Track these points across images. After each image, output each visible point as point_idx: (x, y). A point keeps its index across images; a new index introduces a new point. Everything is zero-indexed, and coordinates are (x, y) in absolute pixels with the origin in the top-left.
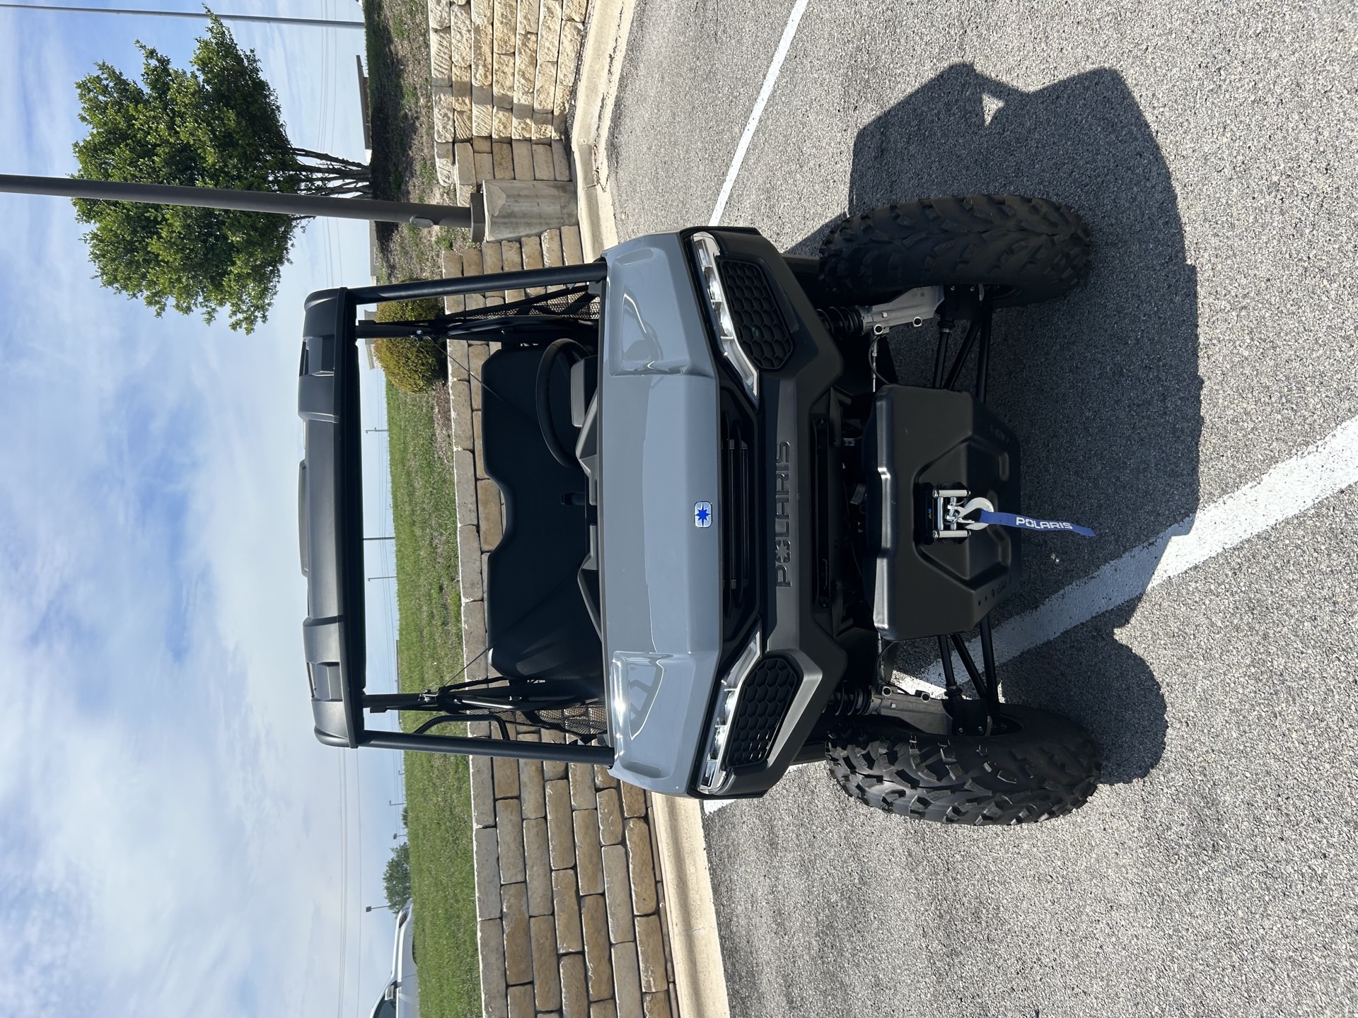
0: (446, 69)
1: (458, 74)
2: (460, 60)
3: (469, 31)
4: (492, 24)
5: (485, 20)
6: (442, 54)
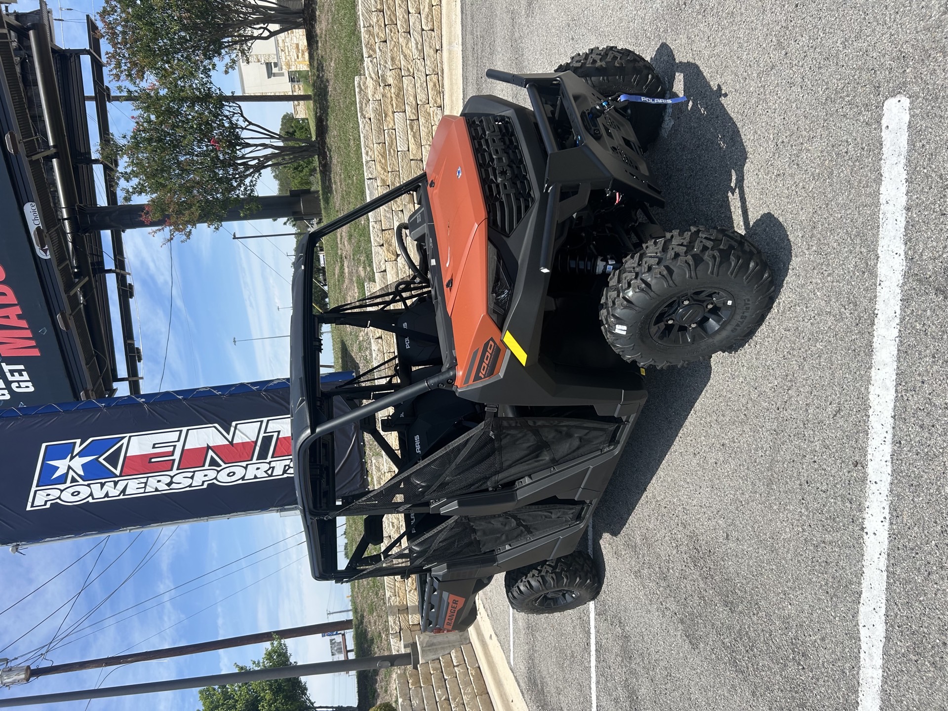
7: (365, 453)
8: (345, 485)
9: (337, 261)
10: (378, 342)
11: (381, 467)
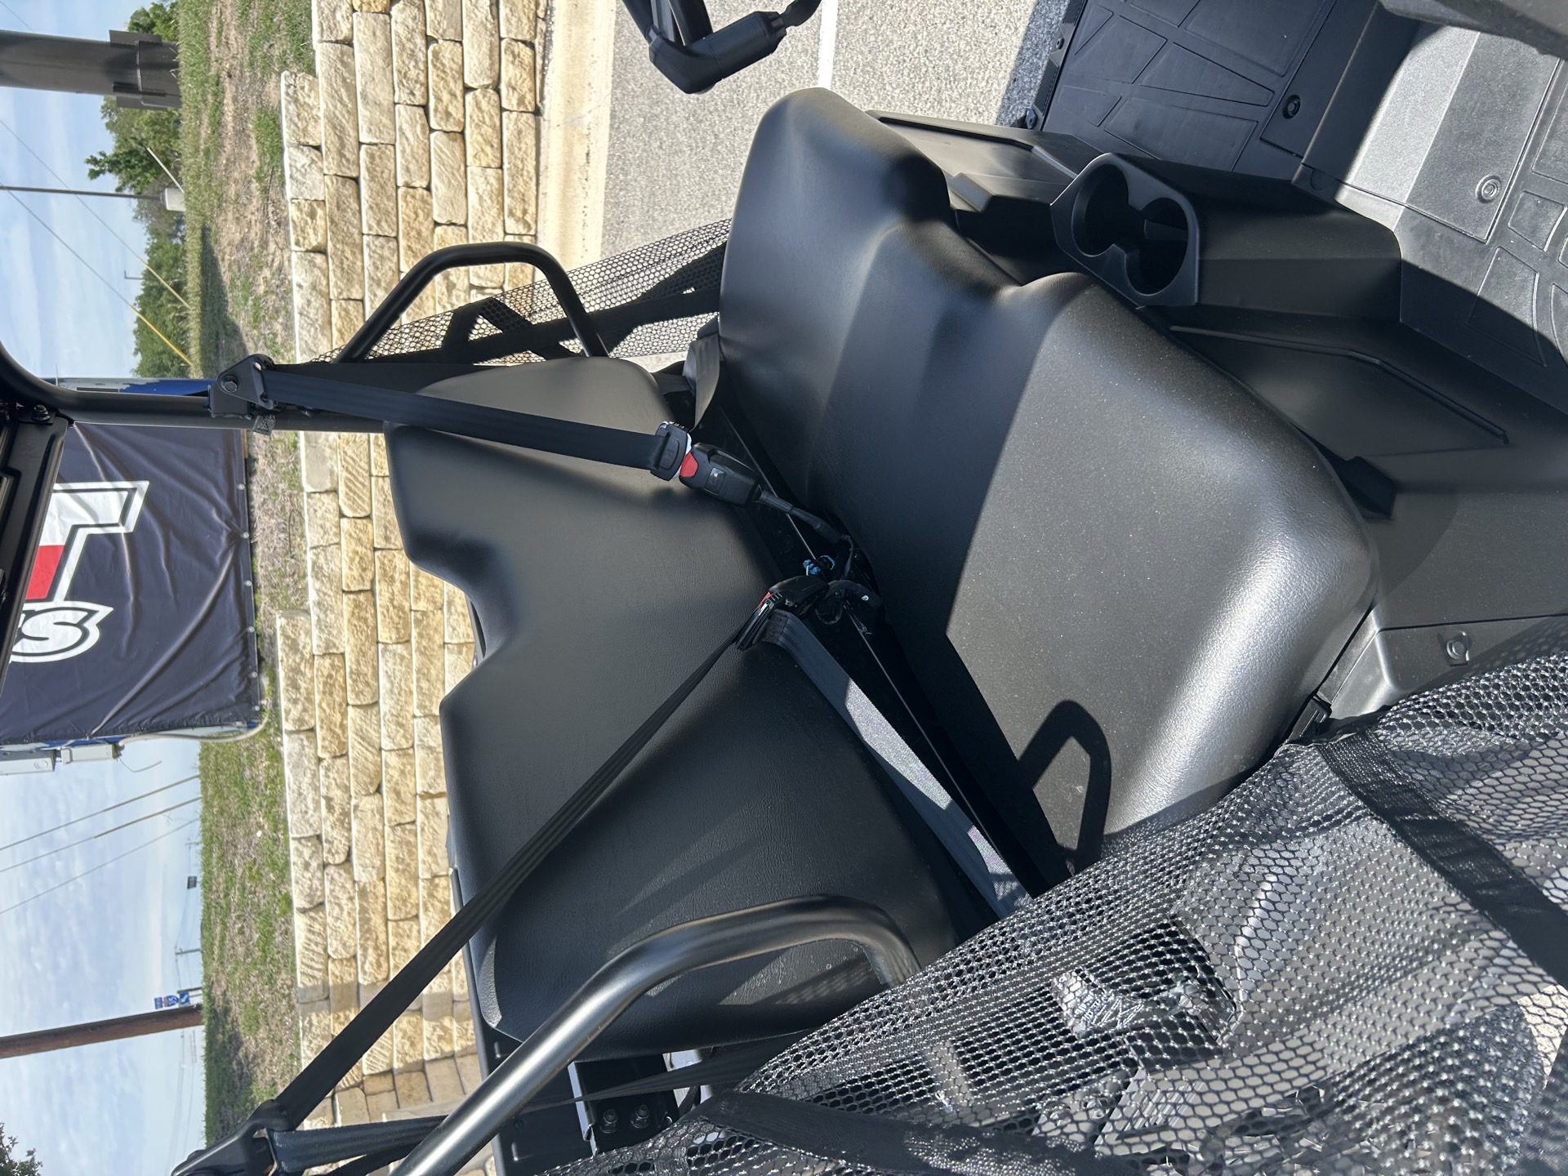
0: (319, 970)
1: (337, 973)
2: (340, 948)
3: (351, 899)
4: (383, 879)
5: (374, 873)
6: (313, 947)
7: (256, 609)
8: (194, 694)
9: (205, 101)
10: (312, 262)
11: (302, 639)
